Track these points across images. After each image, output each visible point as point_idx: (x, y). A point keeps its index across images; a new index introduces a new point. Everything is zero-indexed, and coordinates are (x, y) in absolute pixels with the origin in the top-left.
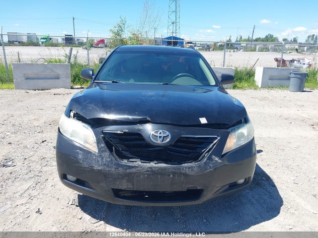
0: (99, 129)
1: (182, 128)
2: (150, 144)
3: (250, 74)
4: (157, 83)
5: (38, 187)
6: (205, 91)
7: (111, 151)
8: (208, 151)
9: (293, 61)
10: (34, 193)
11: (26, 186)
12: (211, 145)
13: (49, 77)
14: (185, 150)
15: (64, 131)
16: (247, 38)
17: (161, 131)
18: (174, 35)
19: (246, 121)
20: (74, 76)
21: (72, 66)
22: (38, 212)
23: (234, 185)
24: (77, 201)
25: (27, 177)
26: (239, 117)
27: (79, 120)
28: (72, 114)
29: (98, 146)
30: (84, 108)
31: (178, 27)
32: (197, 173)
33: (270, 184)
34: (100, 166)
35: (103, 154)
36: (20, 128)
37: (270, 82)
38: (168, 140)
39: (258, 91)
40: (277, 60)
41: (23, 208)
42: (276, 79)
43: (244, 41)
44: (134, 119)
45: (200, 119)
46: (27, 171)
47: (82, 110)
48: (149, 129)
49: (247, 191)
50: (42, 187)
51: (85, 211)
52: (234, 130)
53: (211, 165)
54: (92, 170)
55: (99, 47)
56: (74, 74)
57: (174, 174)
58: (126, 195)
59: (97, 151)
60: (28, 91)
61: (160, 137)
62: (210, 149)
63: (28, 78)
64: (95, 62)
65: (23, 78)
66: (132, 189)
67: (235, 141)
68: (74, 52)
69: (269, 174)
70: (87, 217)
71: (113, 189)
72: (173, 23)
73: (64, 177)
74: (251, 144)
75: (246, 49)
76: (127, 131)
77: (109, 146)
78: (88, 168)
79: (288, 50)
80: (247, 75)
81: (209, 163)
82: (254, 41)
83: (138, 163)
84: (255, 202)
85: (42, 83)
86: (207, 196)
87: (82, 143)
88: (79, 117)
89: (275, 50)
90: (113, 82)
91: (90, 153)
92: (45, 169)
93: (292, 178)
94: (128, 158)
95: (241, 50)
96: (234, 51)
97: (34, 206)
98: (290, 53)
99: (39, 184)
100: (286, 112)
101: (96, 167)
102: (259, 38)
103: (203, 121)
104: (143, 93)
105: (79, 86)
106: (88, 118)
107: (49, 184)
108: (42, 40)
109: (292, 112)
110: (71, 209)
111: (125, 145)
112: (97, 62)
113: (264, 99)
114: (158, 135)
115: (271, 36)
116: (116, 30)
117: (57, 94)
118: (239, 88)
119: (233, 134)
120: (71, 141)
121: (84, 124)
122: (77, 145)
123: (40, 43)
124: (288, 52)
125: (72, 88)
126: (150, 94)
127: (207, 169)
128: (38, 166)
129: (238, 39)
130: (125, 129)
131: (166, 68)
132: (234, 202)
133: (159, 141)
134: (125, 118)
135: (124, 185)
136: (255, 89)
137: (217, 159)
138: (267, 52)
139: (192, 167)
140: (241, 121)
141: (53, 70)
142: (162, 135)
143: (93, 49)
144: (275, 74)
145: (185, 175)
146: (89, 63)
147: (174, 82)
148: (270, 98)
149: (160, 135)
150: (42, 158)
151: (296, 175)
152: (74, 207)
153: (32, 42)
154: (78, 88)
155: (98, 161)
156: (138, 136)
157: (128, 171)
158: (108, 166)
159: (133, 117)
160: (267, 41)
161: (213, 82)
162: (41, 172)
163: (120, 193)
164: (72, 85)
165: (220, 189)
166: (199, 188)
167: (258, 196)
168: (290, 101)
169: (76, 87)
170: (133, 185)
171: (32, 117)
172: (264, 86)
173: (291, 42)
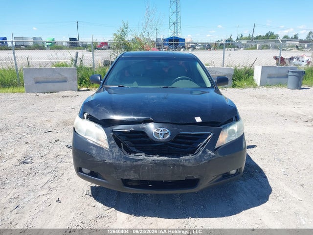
0: (109, 129)
1: (180, 126)
2: (153, 140)
3: (249, 73)
4: (159, 86)
5: (55, 180)
6: (201, 92)
7: (120, 147)
8: (203, 146)
9: (292, 59)
10: (53, 185)
11: (45, 180)
12: (205, 141)
13: (57, 80)
14: (183, 145)
15: (79, 131)
16: (248, 36)
17: (162, 129)
18: (176, 35)
19: (237, 119)
20: (80, 79)
21: (78, 69)
22: (58, 201)
23: (227, 175)
24: (90, 191)
25: (45, 172)
26: (231, 115)
27: (92, 121)
28: (85, 116)
29: (109, 143)
30: (96, 110)
31: (179, 28)
32: (193, 165)
33: (262, 176)
34: (110, 160)
35: (113, 150)
36: (35, 129)
37: (268, 80)
38: (168, 137)
39: (257, 89)
40: (276, 58)
41: (45, 198)
42: (275, 78)
43: (245, 39)
44: (138, 119)
45: (196, 118)
46: (44, 167)
47: (94, 112)
48: (152, 127)
49: (241, 182)
50: (59, 180)
51: (98, 200)
52: (226, 127)
53: (206, 158)
54: (104, 163)
55: (102, 49)
56: (80, 76)
57: (174, 165)
58: (134, 184)
59: (108, 147)
60: (38, 94)
61: (161, 134)
62: (205, 144)
63: (37, 82)
64: (100, 65)
65: (34, 82)
66: (139, 179)
67: (227, 136)
68: (80, 56)
69: (261, 167)
70: (100, 205)
71: (122, 179)
72: (174, 24)
73: (79, 170)
74: (241, 139)
75: (246, 47)
76: (133, 129)
77: (118, 143)
78: (101, 161)
79: (289, 47)
80: (246, 73)
81: (203, 156)
82: (255, 39)
83: (143, 156)
84: (248, 191)
85: (50, 86)
86: (203, 185)
87: (95, 140)
88: (91, 118)
89: (275, 48)
90: (119, 86)
91: (103, 149)
92: (60, 165)
93: (283, 170)
94: (134, 153)
95: (242, 49)
96: (235, 50)
97: (54, 196)
98: (290, 50)
99: (56, 178)
100: (282, 109)
101: (108, 161)
102: (260, 36)
103: (198, 119)
104: (146, 96)
105: (86, 89)
106: (99, 119)
107: (65, 177)
108: (48, 44)
109: (289, 109)
110: (86, 199)
111: (131, 142)
112: (102, 65)
113: (262, 97)
114: (160, 132)
115: (272, 34)
116: (119, 33)
117: (66, 96)
118: (238, 87)
119: (225, 130)
120: (85, 138)
121: (96, 124)
122: (91, 142)
123: (46, 46)
124: (289, 49)
125: (79, 90)
126: (152, 97)
127: (202, 161)
128: (54, 163)
129: (239, 38)
130: (131, 128)
131: (167, 71)
132: (228, 192)
133: (161, 138)
134: (131, 119)
135: (132, 176)
136: (254, 87)
137: (210, 152)
138: (268, 50)
139: (189, 159)
140: (232, 119)
141: (61, 74)
142: (162, 132)
143: (97, 51)
144: (273, 72)
145: (183, 166)
146: (94, 66)
147: (173, 85)
148: (268, 96)
149: (161, 133)
150: (57, 155)
151: (287, 167)
152: (88, 196)
153: (38, 46)
154: (84, 90)
155: (109, 156)
156: (143, 134)
157: (135, 163)
158: (118, 160)
159: (138, 118)
160: (268, 39)
161: (209, 85)
162: (56, 167)
163: (129, 183)
164: (79, 87)
165: (215, 178)
166: (195, 177)
167: (250, 186)
168: (287, 98)
169: (83, 89)
170: (139, 175)
171: (44, 119)
172: (263, 84)
173: (292, 39)
